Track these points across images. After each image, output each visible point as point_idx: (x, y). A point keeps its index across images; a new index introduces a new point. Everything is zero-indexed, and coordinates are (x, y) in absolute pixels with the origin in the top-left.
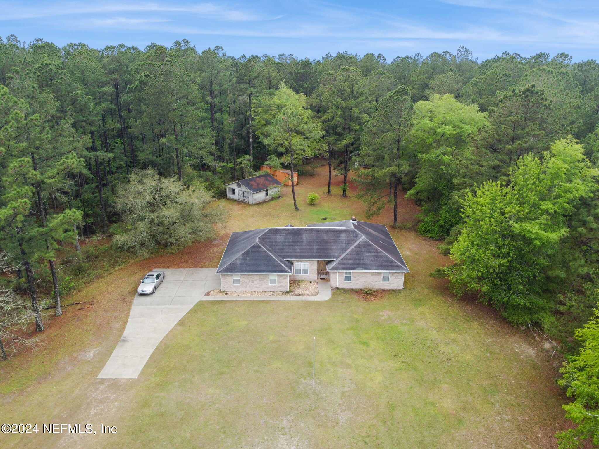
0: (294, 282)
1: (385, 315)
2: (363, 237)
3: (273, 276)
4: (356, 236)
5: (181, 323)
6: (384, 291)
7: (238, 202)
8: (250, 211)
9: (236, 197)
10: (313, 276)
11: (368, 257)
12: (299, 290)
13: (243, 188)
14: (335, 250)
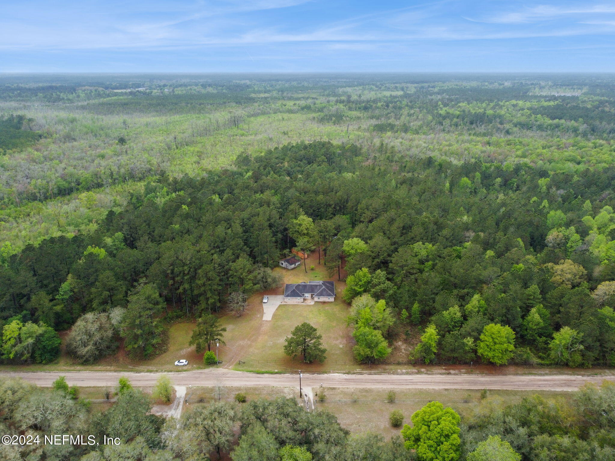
0: (305, 300)
1: (327, 308)
2: (324, 287)
3: (299, 298)
4: (322, 286)
5: (277, 310)
6: (329, 302)
7: (284, 268)
8: (289, 273)
9: (283, 266)
10: (310, 298)
11: (324, 293)
12: (306, 302)
13: (286, 263)
14: (316, 291)
